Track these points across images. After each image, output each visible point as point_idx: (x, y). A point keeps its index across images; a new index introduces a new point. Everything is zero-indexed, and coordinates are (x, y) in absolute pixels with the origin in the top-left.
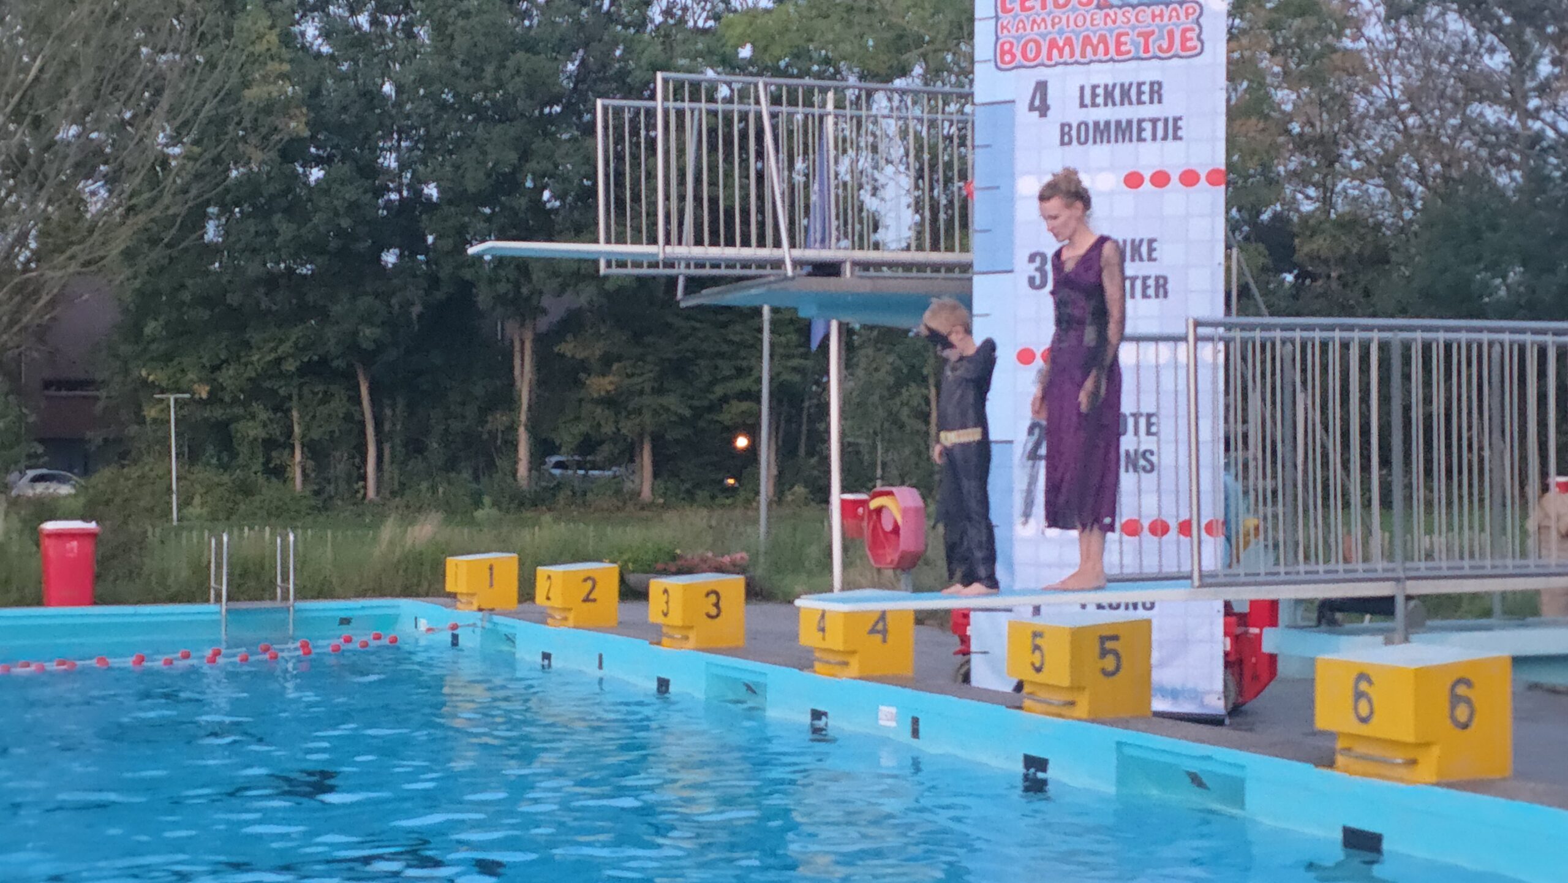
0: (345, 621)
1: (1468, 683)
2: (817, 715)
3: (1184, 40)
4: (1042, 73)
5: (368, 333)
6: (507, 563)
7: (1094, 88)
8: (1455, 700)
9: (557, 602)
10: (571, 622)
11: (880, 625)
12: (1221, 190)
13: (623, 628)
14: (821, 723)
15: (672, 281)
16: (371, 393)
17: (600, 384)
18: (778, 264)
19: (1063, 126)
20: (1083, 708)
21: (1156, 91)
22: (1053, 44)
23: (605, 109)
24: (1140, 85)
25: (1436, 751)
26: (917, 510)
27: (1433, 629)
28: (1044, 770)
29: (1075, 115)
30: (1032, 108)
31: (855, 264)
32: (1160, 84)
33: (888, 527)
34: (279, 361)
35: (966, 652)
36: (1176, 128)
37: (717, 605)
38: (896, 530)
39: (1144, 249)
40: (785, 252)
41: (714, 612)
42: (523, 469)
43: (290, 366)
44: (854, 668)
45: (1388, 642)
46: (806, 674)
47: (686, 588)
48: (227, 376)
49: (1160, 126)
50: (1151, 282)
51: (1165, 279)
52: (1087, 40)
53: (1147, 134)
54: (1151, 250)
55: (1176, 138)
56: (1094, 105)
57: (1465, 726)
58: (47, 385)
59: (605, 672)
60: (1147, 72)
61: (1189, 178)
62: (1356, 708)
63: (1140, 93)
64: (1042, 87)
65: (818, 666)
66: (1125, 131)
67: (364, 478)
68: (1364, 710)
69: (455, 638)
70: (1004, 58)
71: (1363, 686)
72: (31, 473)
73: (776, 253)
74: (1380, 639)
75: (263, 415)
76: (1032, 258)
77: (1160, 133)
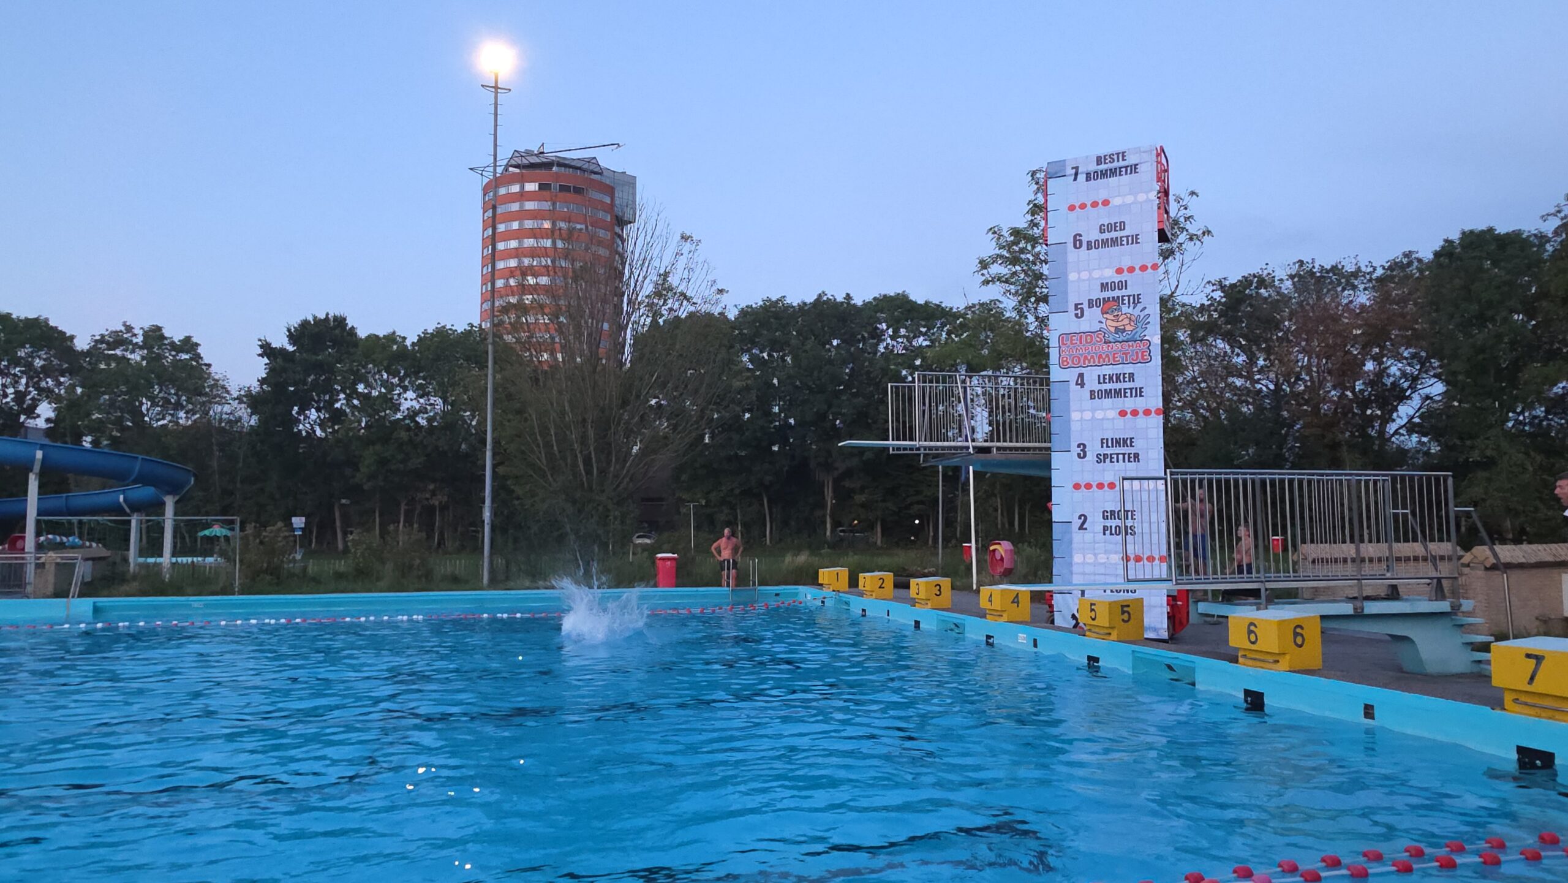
0: (777, 595)
1: (1301, 627)
2: (989, 637)
3: (1143, 356)
4: (1082, 370)
5: (768, 479)
6: (844, 572)
7: (1104, 375)
8: (1296, 634)
9: (868, 588)
10: (874, 596)
11: (1016, 600)
12: (1160, 419)
13: (896, 599)
14: (991, 641)
15: (920, 455)
16: (768, 502)
17: (860, 498)
18: (968, 448)
19: (1091, 391)
20: (1114, 636)
21: (1132, 375)
22: (1086, 358)
23: (892, 387)
24: (1124, 374)
25: (1288, 657)
26: (1011, 550)
27: (1277, 603)
28: (1098, 662)
29: (1097, 387)
30: (1077, 384)
31: (998, 449)
32: (1133, 374)
33: (998, 557)
34: (732, 490)
35: (1052, 612)
36: (1141, 392)
37: (940, 590)
38: (1002, 559)
39: (1128, 442)
40: (970, 444)
41: (938, 593)
42: (828, 533)
43: (737, 491)
44: (1005, 617)
45: (1258, 609)
46: (983, 620)
47: (927, 583)
48: (713, 496)
49: (1134, 391)
50: (1132, 456)
51: (1138, 454)
52: (1100, 356)
53: (1128, 394)
54: (1131, 442)
55: (1141, 396)
56: (1105, 383)
57: (1301, 646)
58: (643, 500)
59: (890, 617)
60: (1128, 369)
61: (1147, 412)
62: (1249, 638)
63: (1124, 378)
64: (1081, 375)
65: (988, 616)
66: (1118, 393)
67: (765, 536)
68: (1253, 638)
69: (823, 602)
70: (1063, 365)
71: (1252, 628)
72: (637, 535)
73: (965, 444)
74: (1255, 607)
75: (726, 511)
76: (1079, 446)
77: (1134, 394)
